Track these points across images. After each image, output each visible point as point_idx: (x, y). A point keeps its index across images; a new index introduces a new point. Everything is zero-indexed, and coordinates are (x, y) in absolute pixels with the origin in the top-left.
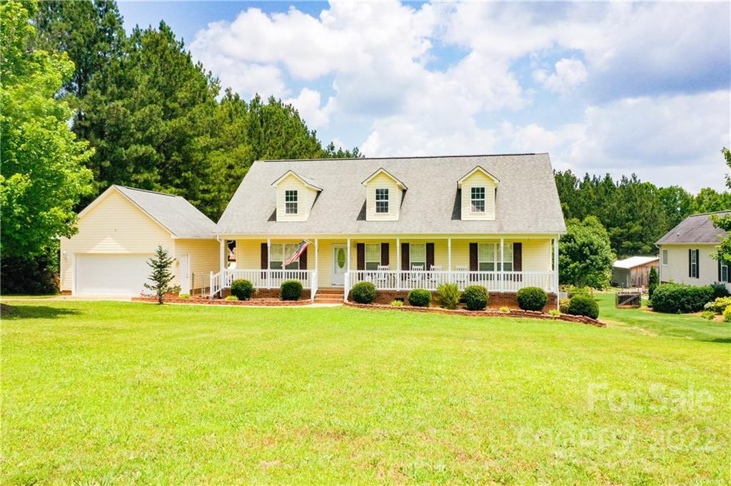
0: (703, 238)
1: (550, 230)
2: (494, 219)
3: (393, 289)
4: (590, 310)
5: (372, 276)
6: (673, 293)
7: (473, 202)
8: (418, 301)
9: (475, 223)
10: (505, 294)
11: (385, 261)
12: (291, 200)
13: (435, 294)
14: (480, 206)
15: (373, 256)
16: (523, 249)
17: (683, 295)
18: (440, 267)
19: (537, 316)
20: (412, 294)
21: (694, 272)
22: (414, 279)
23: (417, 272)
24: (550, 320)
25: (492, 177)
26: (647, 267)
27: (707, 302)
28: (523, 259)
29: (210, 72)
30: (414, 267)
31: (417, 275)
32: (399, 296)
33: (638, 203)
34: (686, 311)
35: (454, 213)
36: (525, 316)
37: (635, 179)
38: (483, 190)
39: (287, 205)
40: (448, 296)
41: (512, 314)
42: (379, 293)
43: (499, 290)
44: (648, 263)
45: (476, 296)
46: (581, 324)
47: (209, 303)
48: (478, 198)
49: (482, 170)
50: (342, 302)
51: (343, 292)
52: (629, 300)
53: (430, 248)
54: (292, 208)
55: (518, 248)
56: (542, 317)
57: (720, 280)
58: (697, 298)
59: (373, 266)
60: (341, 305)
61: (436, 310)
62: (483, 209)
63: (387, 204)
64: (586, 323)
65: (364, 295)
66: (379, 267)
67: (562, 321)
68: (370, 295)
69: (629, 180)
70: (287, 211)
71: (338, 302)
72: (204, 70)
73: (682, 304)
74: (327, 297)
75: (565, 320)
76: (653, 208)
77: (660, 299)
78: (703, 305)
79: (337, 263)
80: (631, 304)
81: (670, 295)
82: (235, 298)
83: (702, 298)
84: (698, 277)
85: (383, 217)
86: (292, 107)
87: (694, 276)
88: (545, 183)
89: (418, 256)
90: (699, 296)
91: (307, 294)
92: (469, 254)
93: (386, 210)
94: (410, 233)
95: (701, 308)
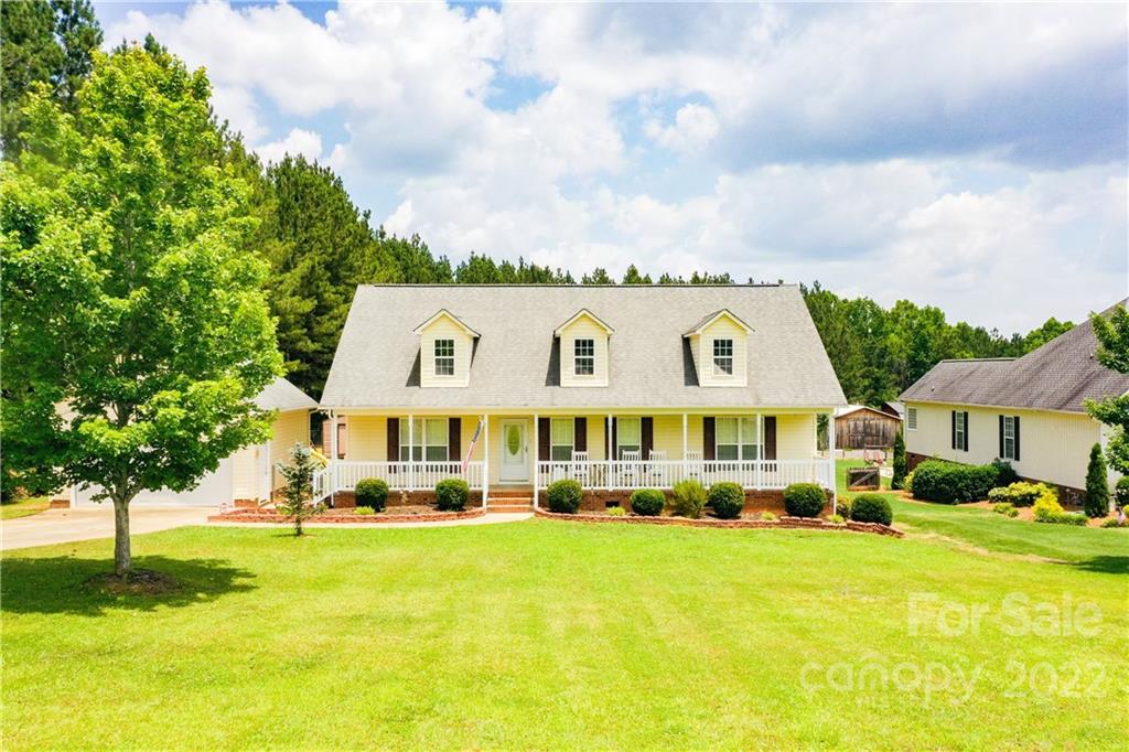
0: (975, 397)
1: (826, 401)
2: (745, 385)
3: (602, 488)
4: (883, 515)
5: (566, 470)
6: (948, 475)
7: (716, 361)
8: (645, 507)
9: (719, 390)
10: (764, 492)
11: (581, 444)
12: (445, 354)
13: (669, 495)
14: (726, 366)
15: (562, 437)
16: (777, 425)
17: (960, 479)
18: (663, 453)
19: (818, 525)
20: (638, 497)
21: (961, 441)
22: (628, 472)
23: (633, 463)
24: (834, 531)
25: (744, 326)
26: (848, 420)
27: (991, 487)
28: (777, 440)
29: (227, 122)
30: (624, 453)
31: (633, 466)
32: (613, 499)
33: (824, 324)
34: (964, 500)
35: (686, 375)
36: (801, 525)
37: (818, 289)
38: (730, 343)
39: (438, 361)
40: (690, 499)
41: (782, 524)
42: (586, 495)
43: (755, 487)
44: (850, 414)
45: (730, 498)
46: (875, 534)
47: (337, 521)
48: (723, 354)
49: (729, 315)
50: (532, 510)
51: (532, 495)
52: (864, 478)
53: (647, 424)
54: (446, 367)
55: (770, 423)
56: (823, 527)
57: (1002, 456)
58: (978, 483)
59: (564, 454)
60: (532, 514)
61: (676, 521)
62: (730, 371)
63: (591, 362)
64: (881, 533)
65: (567, 500)
66: (574, 453)
67: (851, 531)
68: (576, 499)
69: (809, 290)
70: (438, 372)
71: (524, 510)
72: (216, 117)
73: (960, 491)
74: (505, 502)
75: (854, 529)
76: (844, 332)
77: (927, 482)
78: (986, 492)
79: (508, 448)
80: (867, 484)
81: (943, 479)
82: (369, 510)
83: (984, 482)
84: (966, 449)
85: (585, 381)
86: (331, 172)
87: (960, 447)
88: (803, 331)
89: (630, 436)
90: (981, 479)
91: (477, 499)
92: (702, 433)
93: (591, 371)
94: (631, 406)
95: (984, 496)
